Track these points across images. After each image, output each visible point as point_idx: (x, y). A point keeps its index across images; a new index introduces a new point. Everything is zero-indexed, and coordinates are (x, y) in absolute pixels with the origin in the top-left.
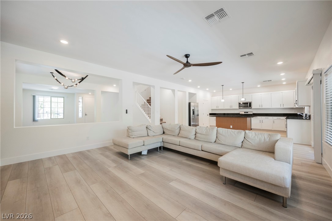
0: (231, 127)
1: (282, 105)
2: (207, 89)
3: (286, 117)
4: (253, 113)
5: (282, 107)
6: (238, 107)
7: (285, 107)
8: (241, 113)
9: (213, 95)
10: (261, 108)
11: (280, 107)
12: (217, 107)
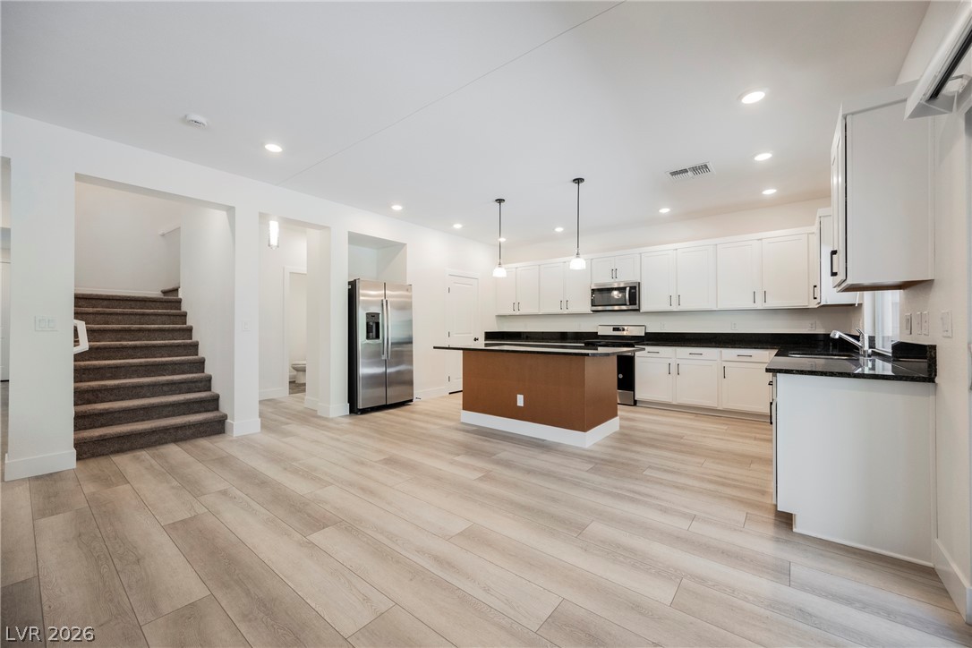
0: (520, 401)
1: (759, 298)
2: (458, 226)
3: (775, 352)
4: (649, 331)
5: (760, 305)
6: (587, 308)
7: (773, 303)
8: (602, 332)
9: (501, 257)
10: (674, 308)
11: (751, 306)
12: (516, 305)
